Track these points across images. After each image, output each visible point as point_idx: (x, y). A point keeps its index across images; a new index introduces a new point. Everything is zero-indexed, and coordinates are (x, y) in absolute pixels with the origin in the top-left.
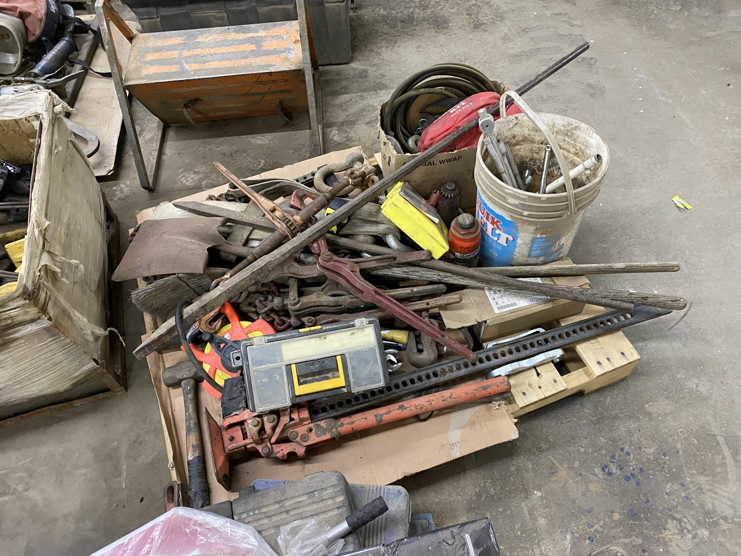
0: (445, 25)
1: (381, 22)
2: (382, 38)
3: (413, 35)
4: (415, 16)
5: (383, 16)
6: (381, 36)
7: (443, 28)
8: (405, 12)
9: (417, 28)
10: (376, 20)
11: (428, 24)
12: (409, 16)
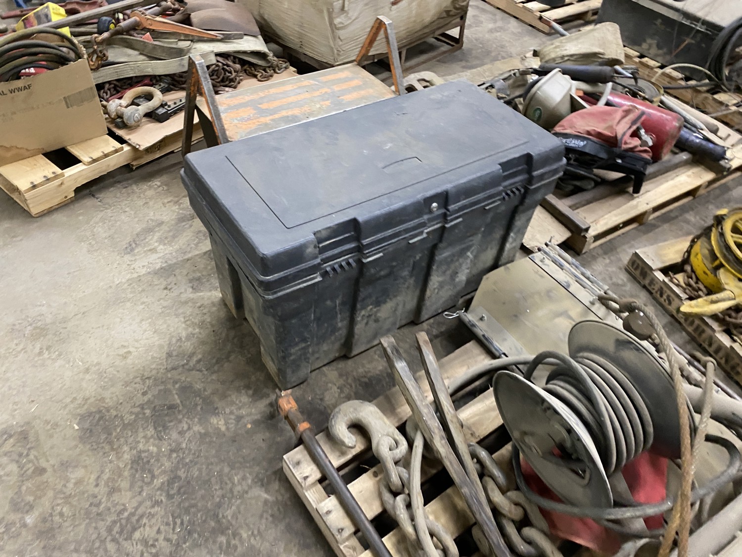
0: (87, 425)
1: (213, 394)
2: (195, 359)
3: (144, 379)
4: (151, 431)
5: (215, 412)
6: (199, 361)
7: (90, 414)
8: (174, 435)
9: (141, 400)
10: (224, 396)
11: (122, 417)
12: (165, 428)
